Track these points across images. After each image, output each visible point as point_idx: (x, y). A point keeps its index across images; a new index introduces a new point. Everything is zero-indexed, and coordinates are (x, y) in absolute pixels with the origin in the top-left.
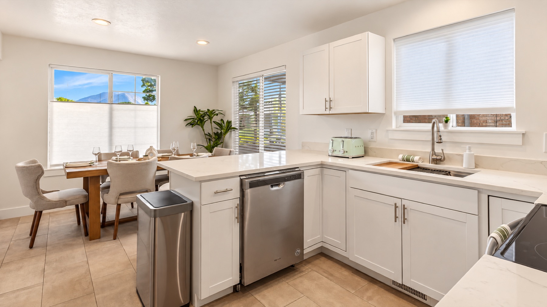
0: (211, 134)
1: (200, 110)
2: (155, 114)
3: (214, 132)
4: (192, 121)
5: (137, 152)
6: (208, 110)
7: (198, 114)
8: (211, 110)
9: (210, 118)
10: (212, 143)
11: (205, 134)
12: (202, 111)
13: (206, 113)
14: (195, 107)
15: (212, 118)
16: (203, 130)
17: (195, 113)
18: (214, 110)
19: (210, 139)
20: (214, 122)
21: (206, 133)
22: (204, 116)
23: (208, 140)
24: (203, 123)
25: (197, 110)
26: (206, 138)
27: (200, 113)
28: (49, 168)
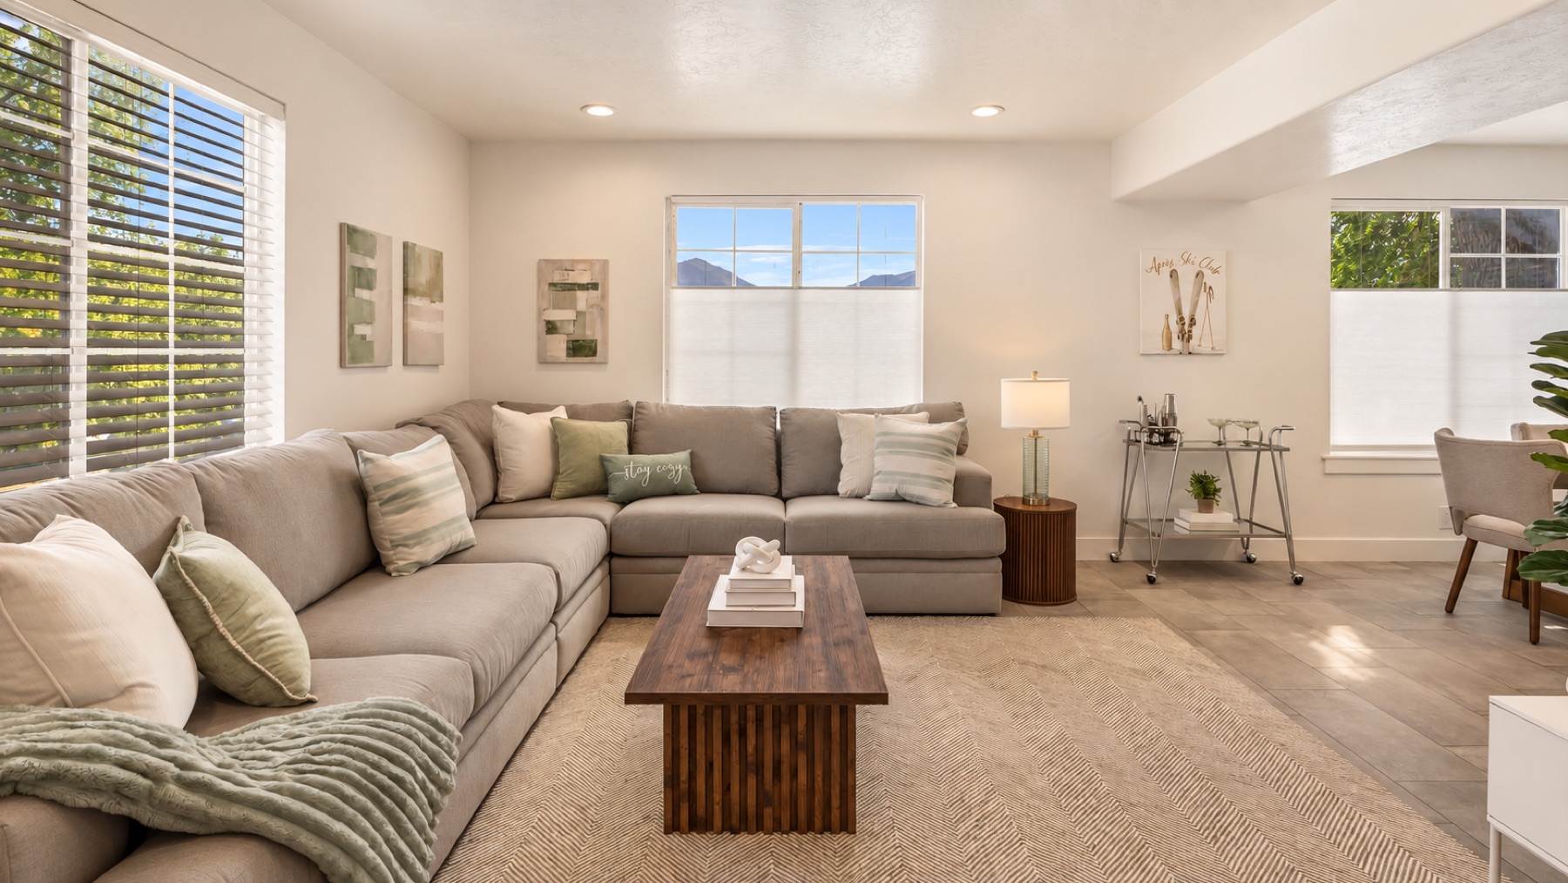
28: (1333, 454)
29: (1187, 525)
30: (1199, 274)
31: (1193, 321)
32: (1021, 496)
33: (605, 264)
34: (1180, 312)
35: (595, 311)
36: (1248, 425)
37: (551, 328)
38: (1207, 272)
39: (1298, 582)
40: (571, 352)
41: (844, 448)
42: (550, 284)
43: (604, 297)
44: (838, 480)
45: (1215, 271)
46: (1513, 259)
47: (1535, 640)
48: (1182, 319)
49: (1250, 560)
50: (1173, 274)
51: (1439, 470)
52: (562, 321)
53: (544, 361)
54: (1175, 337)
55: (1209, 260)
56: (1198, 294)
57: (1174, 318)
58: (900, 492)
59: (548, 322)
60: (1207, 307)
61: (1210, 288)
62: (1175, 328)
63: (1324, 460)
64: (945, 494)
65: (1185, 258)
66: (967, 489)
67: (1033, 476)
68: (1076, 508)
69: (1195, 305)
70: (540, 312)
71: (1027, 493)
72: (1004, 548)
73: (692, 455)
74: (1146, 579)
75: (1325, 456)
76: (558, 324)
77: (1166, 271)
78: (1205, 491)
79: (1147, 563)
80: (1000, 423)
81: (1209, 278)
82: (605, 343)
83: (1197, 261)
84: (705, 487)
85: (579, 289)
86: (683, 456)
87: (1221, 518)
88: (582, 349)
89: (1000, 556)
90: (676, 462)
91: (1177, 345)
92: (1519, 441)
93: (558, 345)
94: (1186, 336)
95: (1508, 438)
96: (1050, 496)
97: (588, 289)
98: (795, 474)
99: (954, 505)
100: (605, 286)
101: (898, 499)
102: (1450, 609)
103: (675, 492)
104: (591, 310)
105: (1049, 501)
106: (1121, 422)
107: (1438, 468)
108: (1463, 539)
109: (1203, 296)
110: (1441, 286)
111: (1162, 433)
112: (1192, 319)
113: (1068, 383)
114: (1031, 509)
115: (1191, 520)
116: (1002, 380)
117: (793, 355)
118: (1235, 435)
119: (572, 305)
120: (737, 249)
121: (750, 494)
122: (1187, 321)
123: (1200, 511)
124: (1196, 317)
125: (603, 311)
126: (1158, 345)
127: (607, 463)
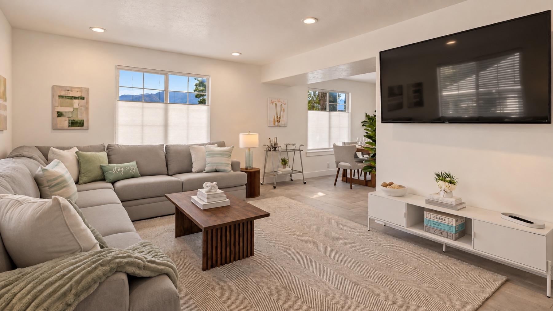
28: (308, 151)
29: (281, 172)
30: (281, 105)
32: (245, 167)
33: (87, 90)
34: (277, 115)
35: (83, 109)
36: (293, 145)
37: (60, 114)
38: (283, 105)
39: (305, 183)
40: (70, 125)
41: (193, 157)
42: (59, 96)
43: (87, 103)
44: (192, 168)
45: (285, 104)
46: (331, 104)
47: (351, 188)
48: (278, 117)
49: (292, 180)
50: (276, 104)
51: (334, 153)
52: (66, 112)
53: (55, 128)
55: (283, 101)
57: (276, 117)
58: (216, 169)
59: (58, 112)
60: (283, 114)
61: (284, 108)
62: (276, 120)
63: (306, 153)
64: (229, 168)
65: (278, 100)
66: (235, 166)
67: (248, 161)
68: (260, 170)
69: (281, 113)
70: (54, 107)
71: (247, 166)
72: (247, 182)
73: (137, 163)
74: (273, 187)
75: (307, 152)
76: (64, 113)
77: (274, 104)
78: (284, 162)
79: (273, 184)
80: (239, 146)
81: (283, 106)
82: (88, 121)
83: (281, 101)
84: (143, 175)
85: (75, 99)
86: (134, 163)
87: (288, 169)
88: (76, 124)
89: (245, 185)
90: (132, 166)
91: (276, 123)
92: (343, 146)
93: (64, 122)
94: (278, 121)
95: (341, 145)
96: (253, 167)
97: (79, 99)
98: (173, 167)
99: (232, 171)
100: (88, 98)
101: (216, 171)
102: (335, 185)
103: (133, 177)
104: (81, 108)
105: (252, 168)
106: (264, 145)
107: (333, 153)
108: (337, 169)
109: (282, 111)
110: (327, 110)
111: (274, 148)
112: (280, 117)
113: (258, 135)
114: (248, 170)
115: (281, 170)
116: (240, 134)
117: (166, 126)
118: (290, 147)
119: (71, 105)
120: (144, 88)
121: (159, 175)
122: (279, 117)
123: (283, 168)
125: (87, 108)
126: (272, 124)
127: (103, 168)
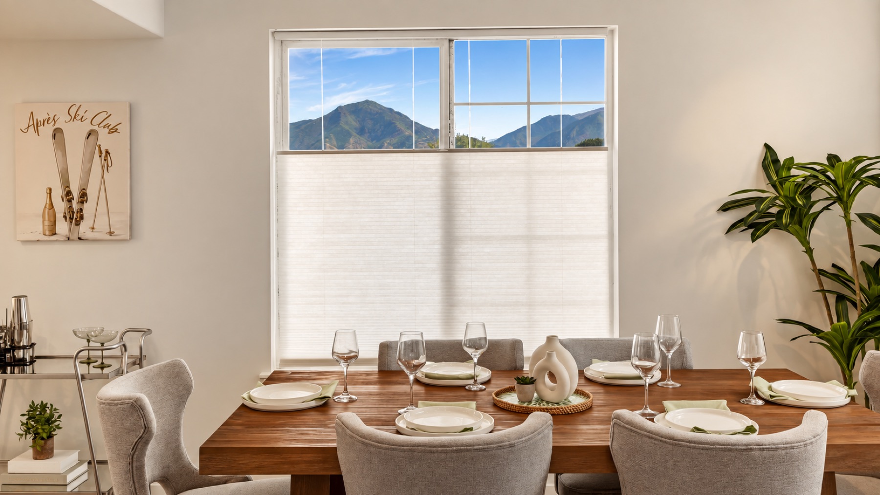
0: (849, 269)
1: (792, 159)
2: (600, 184)
3: (862, 263)
4: (751, 214)
5: (516, 345)
6: (833, 159)
7: (783, 181)
8: (846, 157)
9: (843, 199)
10: (854, 316)
11: (821, 272)
12: (802, 167)
13: (823, 173)
14: (767, 146)
15: (852, 195)
16: (809, 251)
17: (769, 177)
18: (858, 160)
19: (840, 298)
20: (863, 217)
21: (824, 264)
22: (811, 189)
23: (832, 299)
24: (806, 222)
25: (776, 161)
26: (823, 291)
27: (794, 172)
30: (92, 134)
31: (83, 196)
34: (66, 183)
38: (103, 133)
45: (113, 130)
48: (69, 193)
50: (57, 133)
54: (60, 216)
55: (104, 115)
56: (91, 160)
57: (58, 193)
60: (103, 177)
61: (107, 152)
62: (60, 206)
65: (73, 114)
69: (87, 173)
77: (47, 131)
81: (105, 140)
83: (89, 116)
91: (62, 227)
94: (75, 217)
109: (97, 163)
122: (76, 194)
124: (88, 192)
126: (38, 229)
